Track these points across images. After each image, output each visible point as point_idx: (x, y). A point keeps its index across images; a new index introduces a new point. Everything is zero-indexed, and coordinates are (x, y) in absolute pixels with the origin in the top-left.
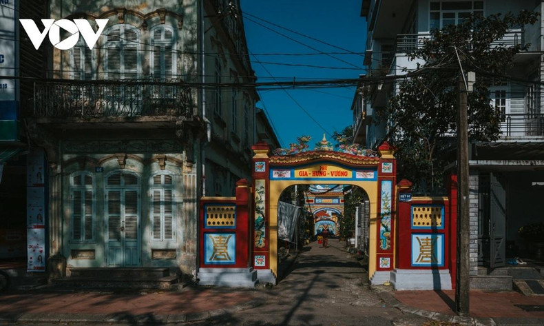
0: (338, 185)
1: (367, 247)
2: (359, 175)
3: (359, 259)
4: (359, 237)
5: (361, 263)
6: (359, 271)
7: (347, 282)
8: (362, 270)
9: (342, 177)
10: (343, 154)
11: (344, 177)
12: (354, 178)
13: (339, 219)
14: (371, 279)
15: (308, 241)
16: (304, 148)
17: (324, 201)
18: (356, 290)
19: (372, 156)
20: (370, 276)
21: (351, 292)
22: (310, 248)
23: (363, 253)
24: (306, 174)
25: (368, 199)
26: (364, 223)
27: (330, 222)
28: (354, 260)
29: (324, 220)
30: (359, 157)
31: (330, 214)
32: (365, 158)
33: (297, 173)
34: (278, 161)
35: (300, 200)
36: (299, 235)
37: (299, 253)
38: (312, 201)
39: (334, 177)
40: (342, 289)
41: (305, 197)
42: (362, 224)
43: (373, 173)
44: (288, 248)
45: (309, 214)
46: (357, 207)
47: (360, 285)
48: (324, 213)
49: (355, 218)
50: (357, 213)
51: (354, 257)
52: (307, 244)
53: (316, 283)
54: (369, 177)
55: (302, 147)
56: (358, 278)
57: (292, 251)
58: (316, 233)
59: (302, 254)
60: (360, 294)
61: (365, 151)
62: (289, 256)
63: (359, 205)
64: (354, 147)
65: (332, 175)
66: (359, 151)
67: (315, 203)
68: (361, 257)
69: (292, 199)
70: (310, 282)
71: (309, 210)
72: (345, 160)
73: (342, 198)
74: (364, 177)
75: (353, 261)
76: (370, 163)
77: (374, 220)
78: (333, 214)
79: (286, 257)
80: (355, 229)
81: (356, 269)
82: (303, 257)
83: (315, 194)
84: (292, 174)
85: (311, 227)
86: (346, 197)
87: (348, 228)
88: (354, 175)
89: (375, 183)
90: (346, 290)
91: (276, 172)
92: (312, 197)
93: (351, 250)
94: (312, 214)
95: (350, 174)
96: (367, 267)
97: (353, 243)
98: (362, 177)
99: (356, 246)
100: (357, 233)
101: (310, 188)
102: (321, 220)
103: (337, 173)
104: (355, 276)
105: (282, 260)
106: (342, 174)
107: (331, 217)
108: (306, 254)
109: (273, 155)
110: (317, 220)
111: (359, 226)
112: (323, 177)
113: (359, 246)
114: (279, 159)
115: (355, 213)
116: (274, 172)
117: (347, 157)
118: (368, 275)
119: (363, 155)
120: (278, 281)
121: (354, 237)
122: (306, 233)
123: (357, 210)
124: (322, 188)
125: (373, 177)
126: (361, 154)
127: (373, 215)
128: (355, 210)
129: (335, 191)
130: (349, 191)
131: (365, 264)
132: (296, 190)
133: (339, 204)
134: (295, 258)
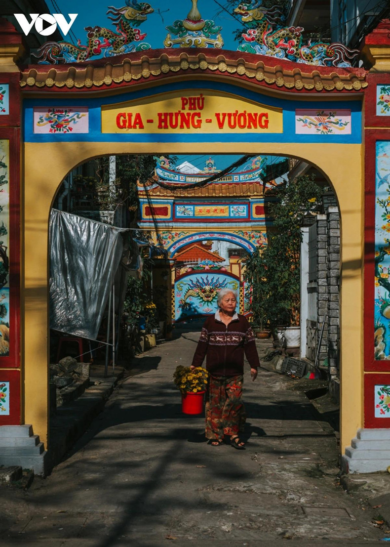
0: (247, 157)
1: (335, 355)
2: (306, 124)
3: (313, 394)
4: (313, 324)
5: (319, 404)
6: (310, 431)
7: (273, 465)
8: (320, 427)
9: (253, 130)
10: (254, 57)
11: (259, 130)
12: (289, 135)
13: (251, 267)
14: (349, 454)
15: (152, 340)
16: (129, 40)
17: (202, 210)
18: (300, 490)
19: (346, 64)
20: (346, 445)
21: (283, 495)
22: (158, 359)
23: (324, 374)
24: (139, 122)
25: (337, 204)
26: (328, 277)
27: (222, 278)
28: (296, 397)
29: (204, 271)
30: (304, 67)
31: (223, 254)
32: (322, 70)
33: (109, 117)
34: (50, 82)
35: (125, 208)
36: (121, 322)
37: (121, 377)
38: (164, 211)
39: (226, 130)
40: (255, 486)
41: (142, 199)
42: (322, 281)
43: (347, 119)
44: (86, 360)
45: (155, 251)
46: (305, 230)
47: (313, 474)
48: (202, 248)
49: (298, 264)
50: (305, 247)
51: (298, 388)
52: (148, 347)
53: (176, 466)
54: (336, 131)
55: (124, 36)
56: (306, 452)
57: (101, 370)
58: (177, 314)
59: (131, 380)
60: (312, 502)
61: (322, 48)
62: (89, 384)
63: (309, 221)
64: (288, 39)
65: (221, 125)
66: (304, 50)
67: (175, 219)
68: (318, 385)
69: (98, 207)
70: (154, 465)
71: (154, 241)
72: (260, 76)
73: (258, 202)
74: (321, 131)
75: (291, 399)
76: (340, 85)
77: (353, 265)
78: (231, 253)
79: (81, 389)
80: (298, 299)
81: (299, 426)
82: (135, 387)
83: (173, 188)
84: (95, 123)
85: (163, 293)
86: (272, 198)
87: (277, 298)
88: (289, 126)
89: (356, 151)
90: (269, 490)
91: (44, 115)
92: (161, 200)
93: (287, 366)
94: (166, 253)
95: (276, 120)
96: (334, 419)
97: (292, 344)
98: (312, 131)
99: (304, 354)
100: (306, 312)
101: (159, 171)
102: (193, 272)
103: (236, 118)
104: (299, 447)
105: (66, 397)
106: (253, 120)
107: (225, 264)
108: (146, 379)
109: (35, 62)
110: (183, 271)
111: (311, 290)
112: (192, 131)
113: (312, 351)
114: (54, 76)
115: (298, 249)
116: (37, 115)
117: (267, 67)
118: (339, 444)
119: (316, 62)
120: (50, 465)
121: (298, 325)
122: (146, 312)
123: (306, 238)
124: (197, 170)
125: (347, 130)
126: (310, 57)
127: (352, 250)
128: (299, 236)
129: (236, 179)
130: (279, 181)
131: (332, 408)
132: (113, 177)
133: (248, 219)
134: (109, 392)
